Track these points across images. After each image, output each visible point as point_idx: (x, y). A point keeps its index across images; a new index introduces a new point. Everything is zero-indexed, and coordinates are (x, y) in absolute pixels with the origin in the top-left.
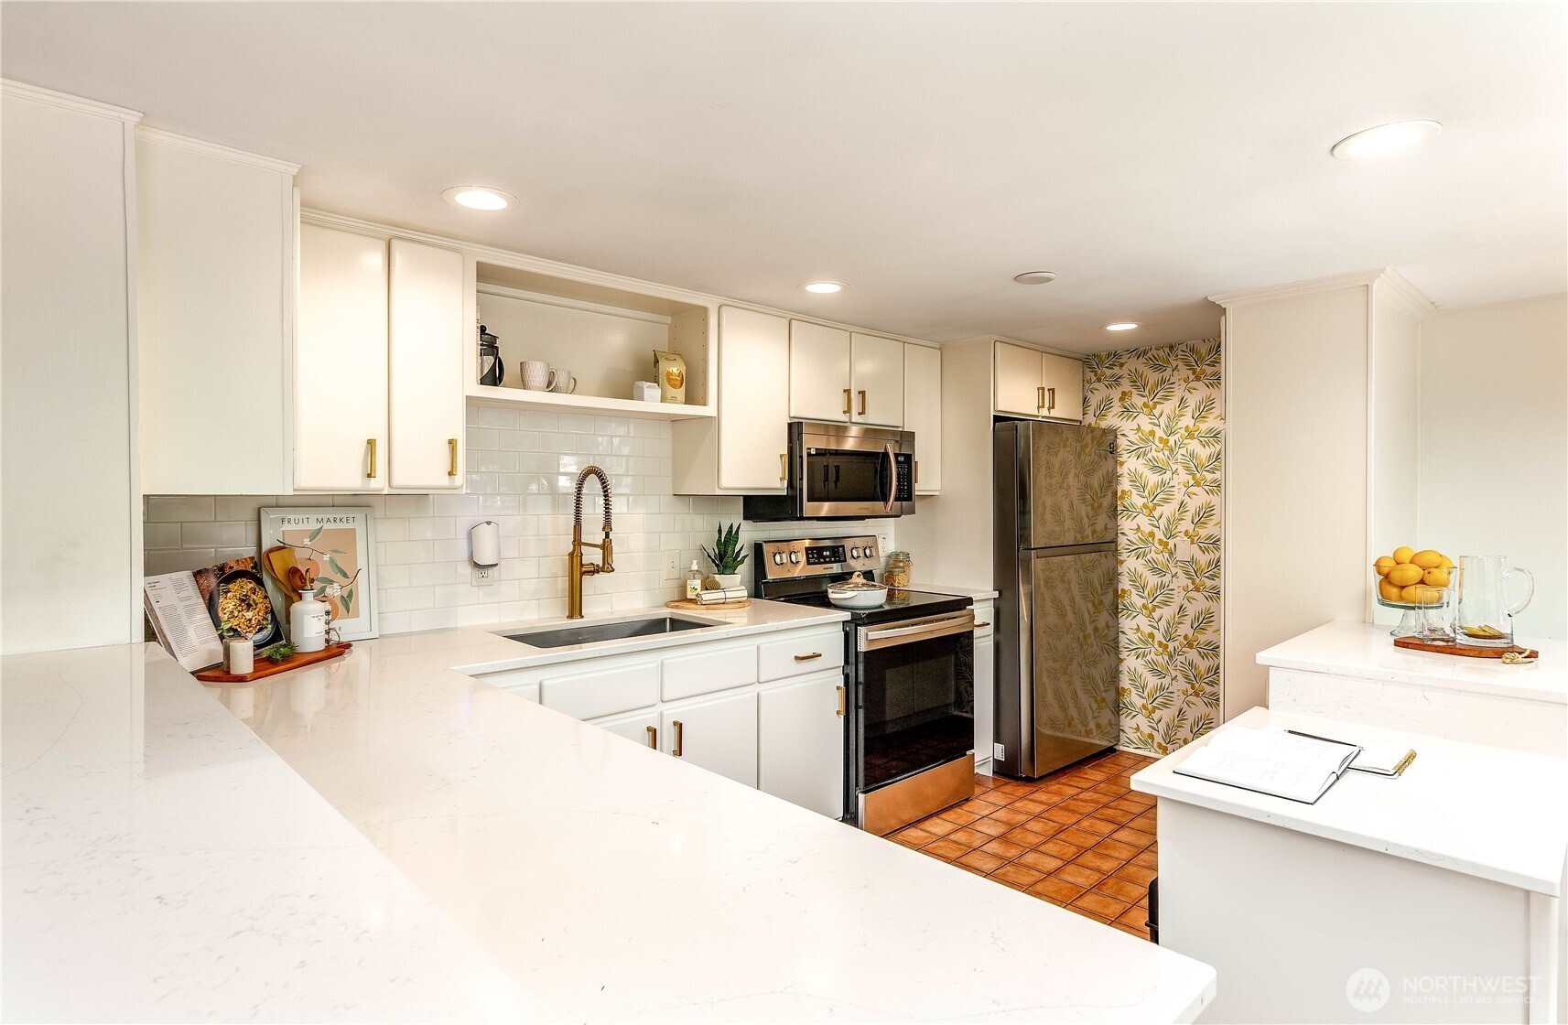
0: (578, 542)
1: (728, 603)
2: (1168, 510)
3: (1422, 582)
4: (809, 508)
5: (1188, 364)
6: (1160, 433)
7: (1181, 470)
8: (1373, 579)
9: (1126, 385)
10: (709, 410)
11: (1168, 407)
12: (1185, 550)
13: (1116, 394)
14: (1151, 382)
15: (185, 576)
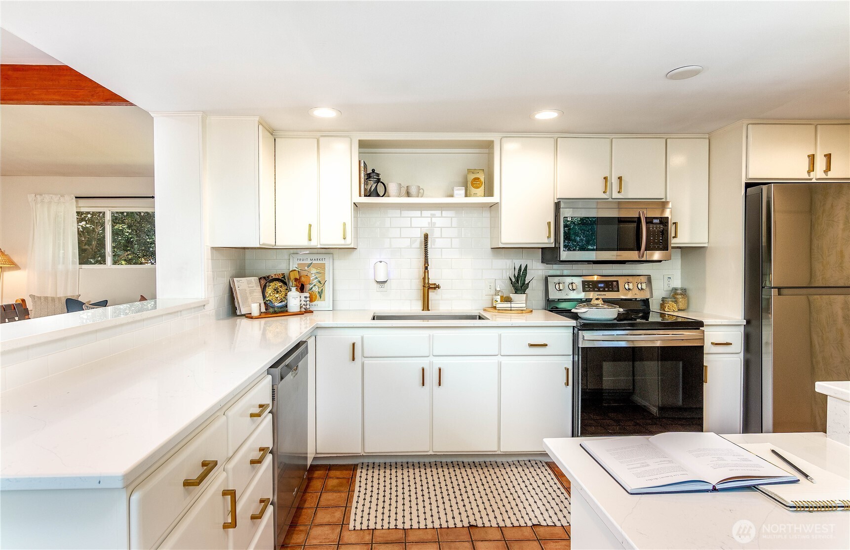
1: (513, 310)
4: (564, 255)
10: (495, 199)
15: (254, 280)
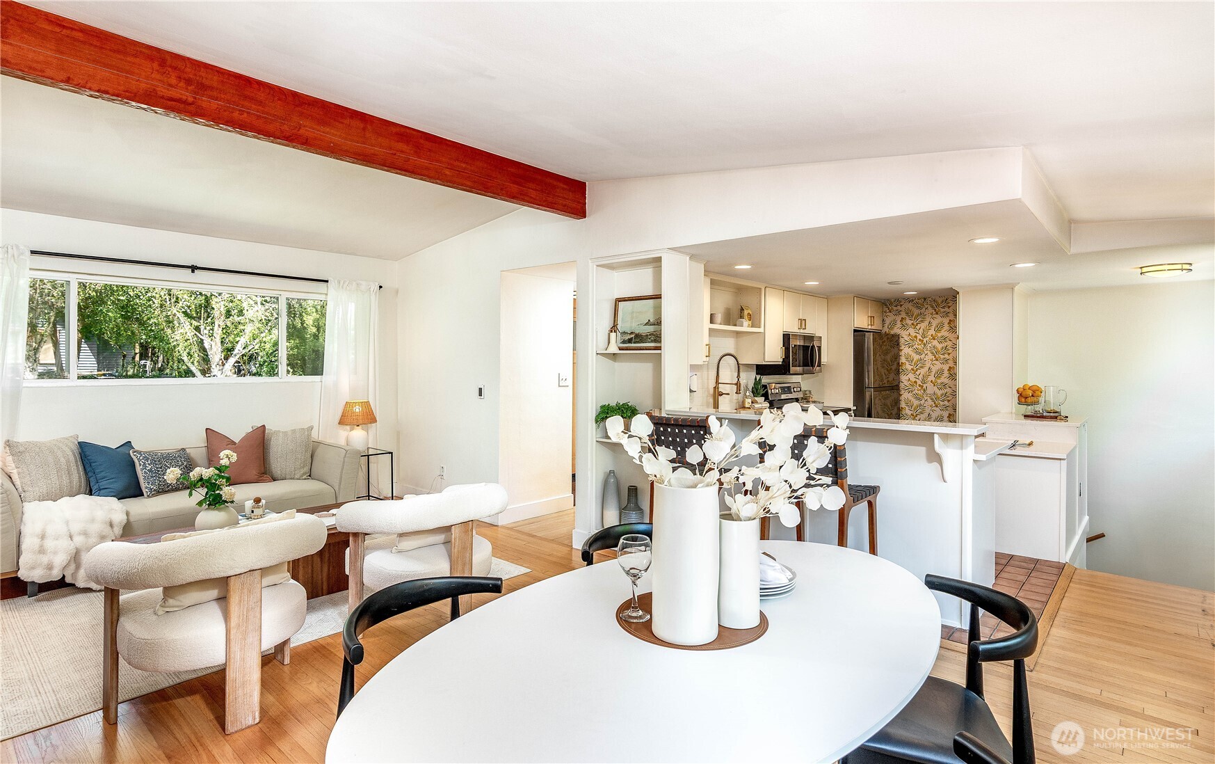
0: (717, 382)
2: (923, 371)
3: (1032, 396)
4: (793, 369)
5: (932, 307)
6: (919, 337)
7: (930, 354)
8: (1017, 395)
9: (903, 315)
10: (761, 330)
11: (923, 325)
12: (931, 389)
13: (899, 318)
14: (915, 314)
